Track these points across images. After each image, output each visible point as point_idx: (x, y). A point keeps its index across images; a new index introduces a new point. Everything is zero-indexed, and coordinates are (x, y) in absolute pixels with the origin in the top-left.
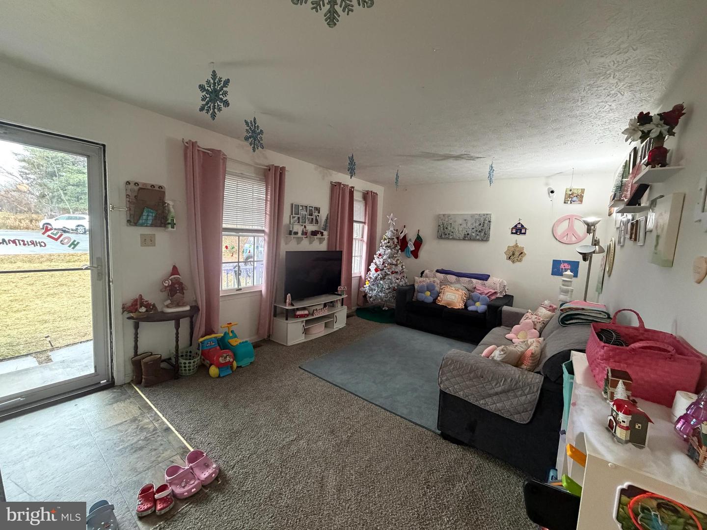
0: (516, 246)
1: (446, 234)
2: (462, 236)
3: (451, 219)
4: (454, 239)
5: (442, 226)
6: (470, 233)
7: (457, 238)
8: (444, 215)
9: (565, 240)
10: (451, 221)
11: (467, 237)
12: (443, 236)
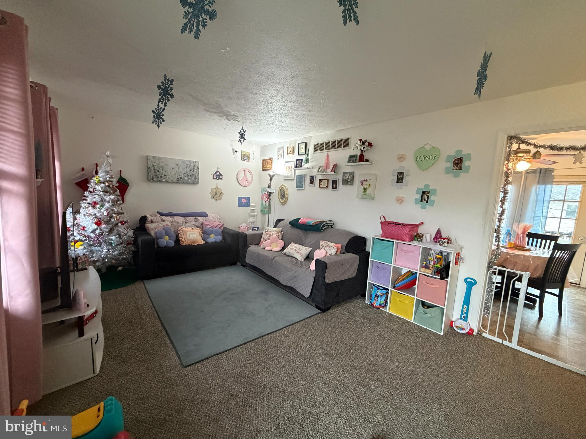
0: (217, 188)
1: (158, 177)
2: (175, 180)
3: (163, 162)
4: (167, 182)
5: (152, 168)
6: (182, 177)
7: (171, 181)
8: (153, 157)
9: (242, 184)
10: (161, 165)
11: (179, 181)
12: (155, 179)
